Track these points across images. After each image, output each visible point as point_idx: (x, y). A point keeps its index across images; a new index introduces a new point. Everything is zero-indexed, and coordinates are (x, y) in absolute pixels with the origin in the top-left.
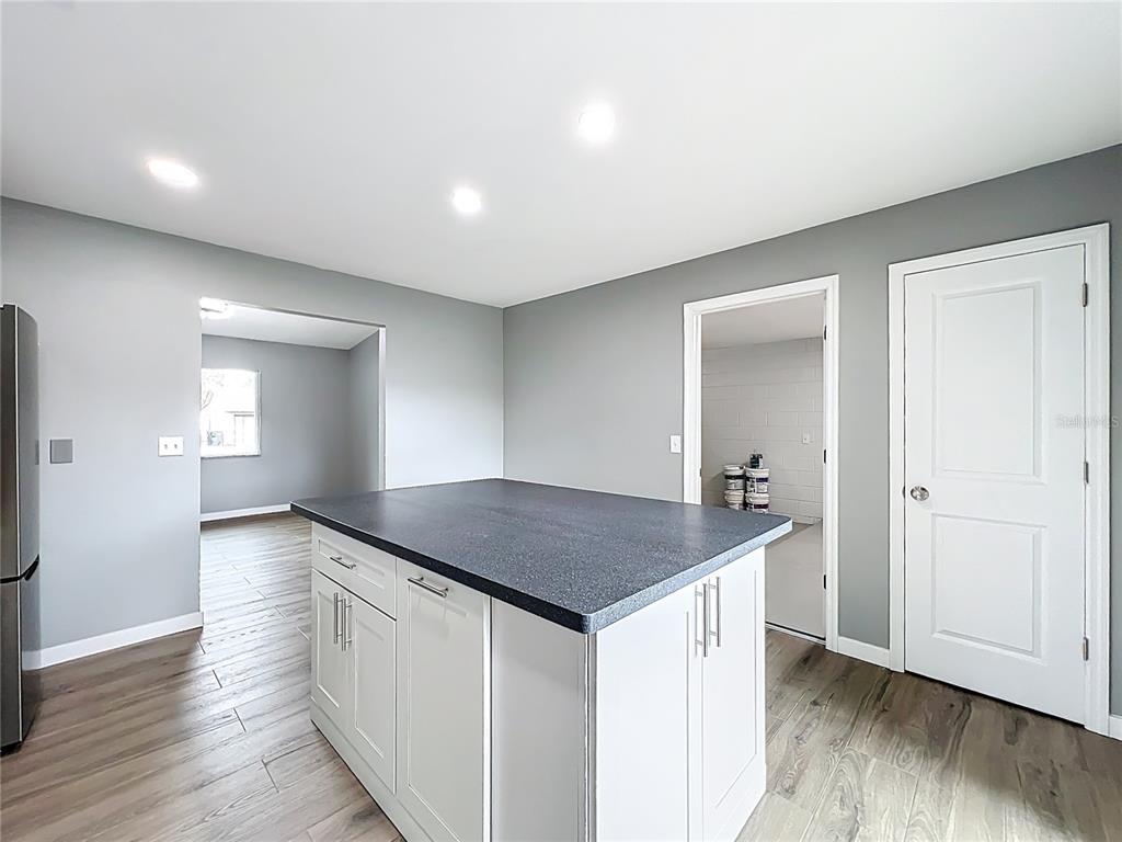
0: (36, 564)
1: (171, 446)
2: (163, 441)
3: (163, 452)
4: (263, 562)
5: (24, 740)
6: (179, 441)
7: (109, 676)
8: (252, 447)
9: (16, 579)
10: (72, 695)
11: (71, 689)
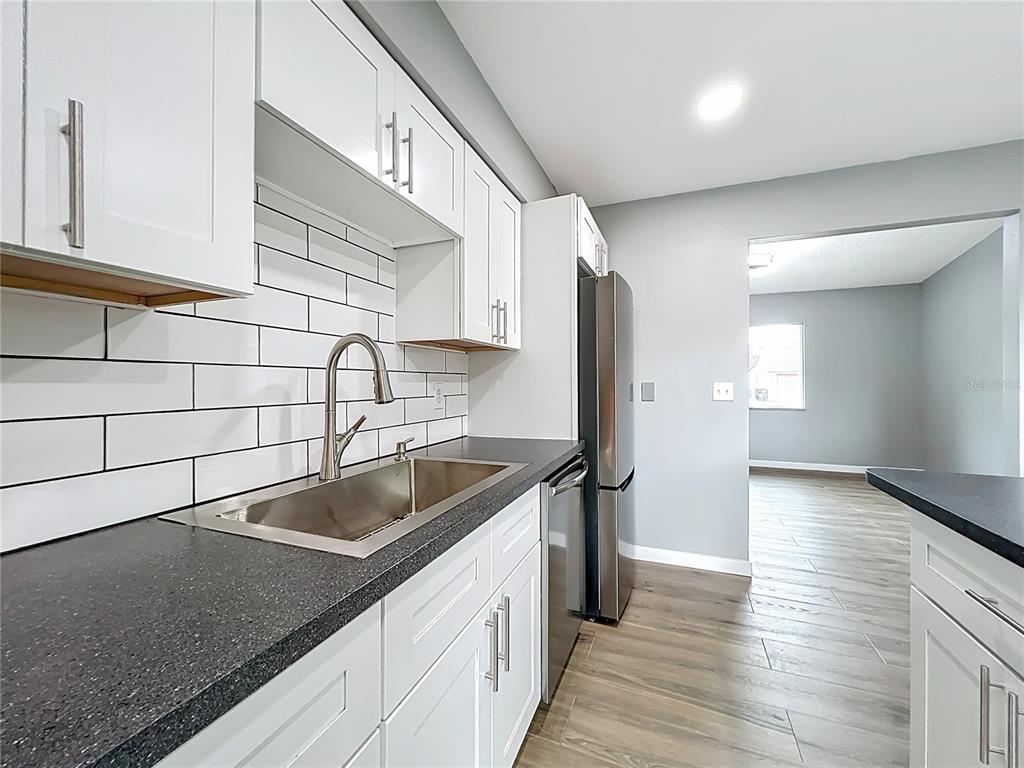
0: (630, 478)
1: (723, 391)
2: (717, 386)
3: (717, 397)
4: (811, 524)
5: (620, 618)
6: (730, 386)
7: (675, 592)
8: (798, 402)
9: (615, 489)
10: (650, 595)
11: (651, 588)
